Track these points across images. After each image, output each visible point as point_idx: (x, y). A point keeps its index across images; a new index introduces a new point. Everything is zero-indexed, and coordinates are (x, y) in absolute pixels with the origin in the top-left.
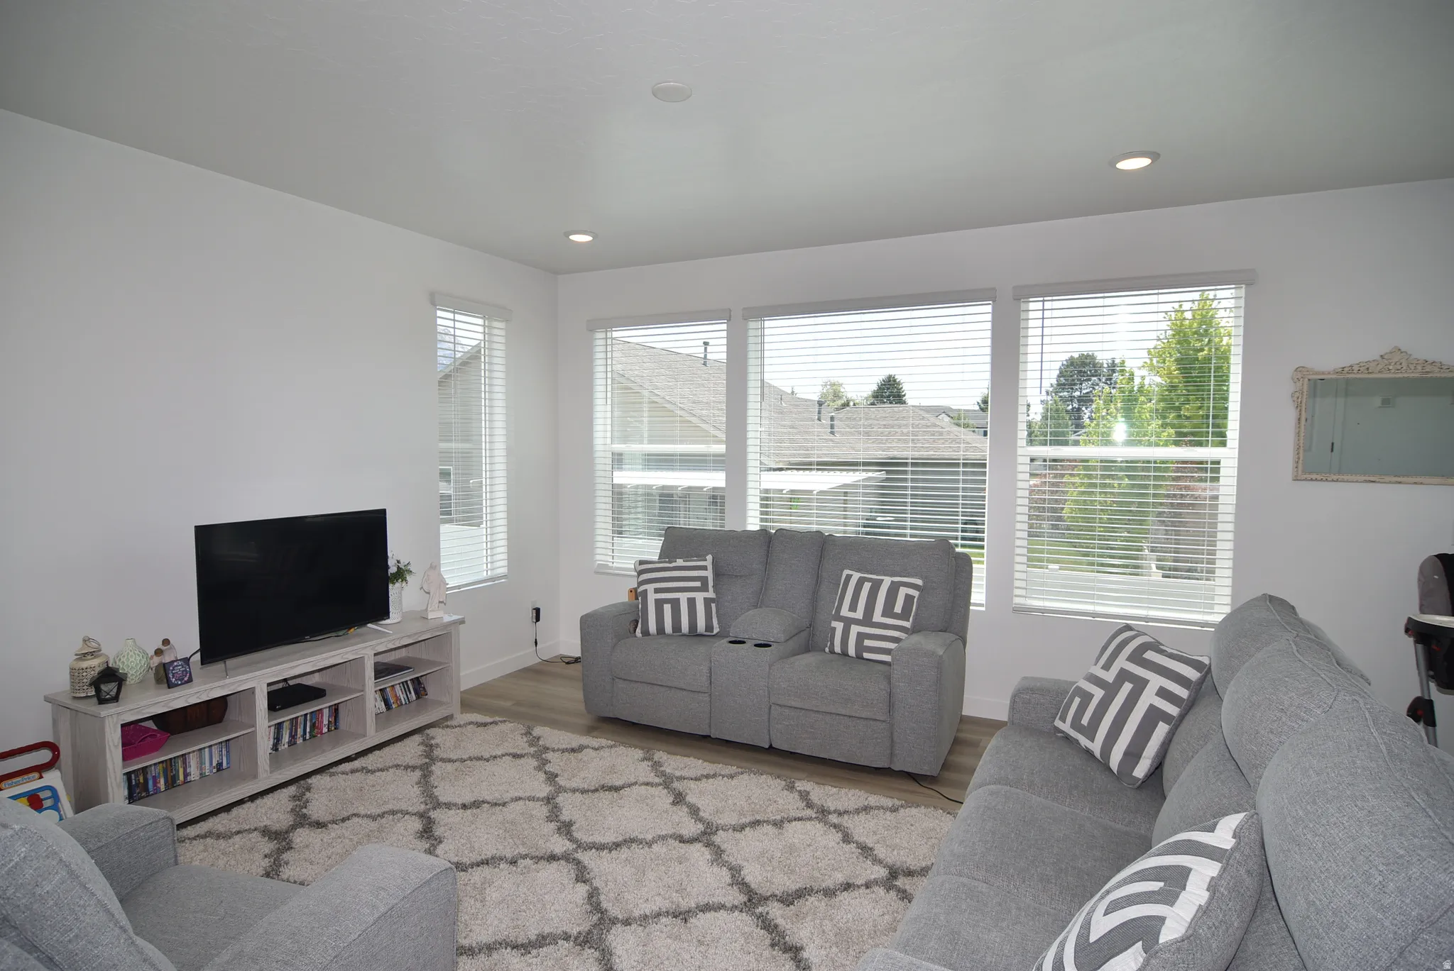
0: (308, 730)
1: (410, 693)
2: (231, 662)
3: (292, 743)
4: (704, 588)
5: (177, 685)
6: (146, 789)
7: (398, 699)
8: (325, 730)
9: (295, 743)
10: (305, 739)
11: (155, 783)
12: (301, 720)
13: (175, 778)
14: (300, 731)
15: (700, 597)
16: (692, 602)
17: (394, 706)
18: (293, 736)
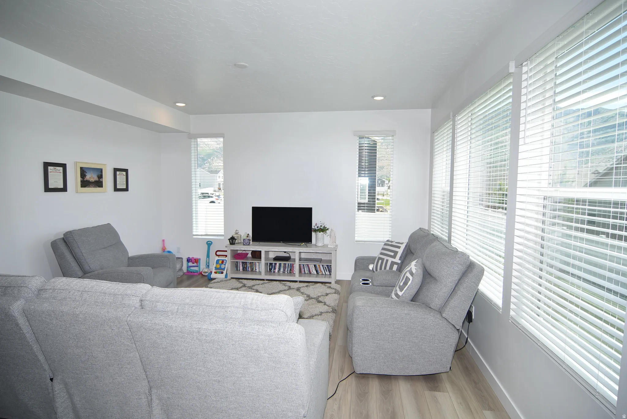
0: (289, 270)
1: (327, 271)
2: (261, 243)
3: (284, 272)
4: (394, 257)
5: (245, 245)
6: (246, 269)
7: (321, 271)
9: (285, 273)
10: (288, 272)
14: (286, 270)
15: (390, 260)
16: (387, 260)
18: (284, 270)
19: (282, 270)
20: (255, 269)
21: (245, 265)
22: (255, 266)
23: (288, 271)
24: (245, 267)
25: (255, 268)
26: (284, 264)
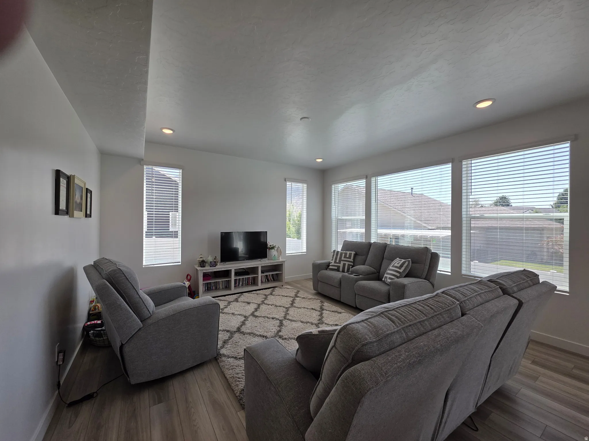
3: (242, 285)
5: (215, 266)
6: (211, 289)
7: (271, 279)
8: (250, 283)
9: (243, 285)
10: (245, 285)
11: (212, 288)
12: (245, 279)
13: (217, 287)
17: (270, 281)
19: (241, 284)
20: (219, 288)
21: (209, 285)
22: (219, 284)
23: (245, 283)
24: (209, 287)
25: (219, 286)
26: (242, 278)
